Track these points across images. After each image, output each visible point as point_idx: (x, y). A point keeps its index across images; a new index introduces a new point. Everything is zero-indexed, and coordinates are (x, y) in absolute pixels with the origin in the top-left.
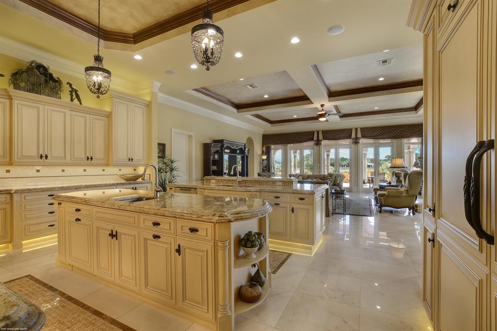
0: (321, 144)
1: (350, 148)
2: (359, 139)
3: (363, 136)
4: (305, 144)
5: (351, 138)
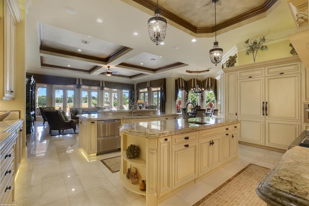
0: (81, 88)
1: (98, 92)
2: (104, 87)
3: (106, 86)
5: (99, 86)
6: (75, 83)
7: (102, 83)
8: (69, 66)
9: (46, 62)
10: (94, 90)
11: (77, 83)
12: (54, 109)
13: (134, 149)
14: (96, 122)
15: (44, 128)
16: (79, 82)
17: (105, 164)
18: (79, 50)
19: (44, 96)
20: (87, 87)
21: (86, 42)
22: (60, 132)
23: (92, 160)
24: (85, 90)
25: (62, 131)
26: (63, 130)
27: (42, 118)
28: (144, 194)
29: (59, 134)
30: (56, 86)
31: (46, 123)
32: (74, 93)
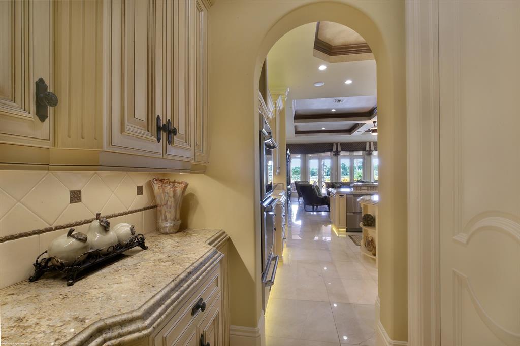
0: (339, 155)
3: (376, 149)
4: (324, 154)
5: (365, 150)
6: (331, 150)
7: (370, 145)
8: (324, 129)
9: (300, 129)
10: (358, 157)
11: (334, 149)
12: (309, 183)
13: (368, 217)
14: (345, 196)
15: (299, 204)
16: (337, 148)
17: (352, 239)
18: (333, 110)
19: (299, 168)
20: (347, 153)
21: (340, 101)
22: (313, 207)
23: (341, 234)
24: (345, 157)
25: (315, 207)
26: (317, 207)
27: (297, 194)
28: (374, 258)
29: (313, 211)
30: (310, 155)
31: (301, 200)
32: (332, 162)
